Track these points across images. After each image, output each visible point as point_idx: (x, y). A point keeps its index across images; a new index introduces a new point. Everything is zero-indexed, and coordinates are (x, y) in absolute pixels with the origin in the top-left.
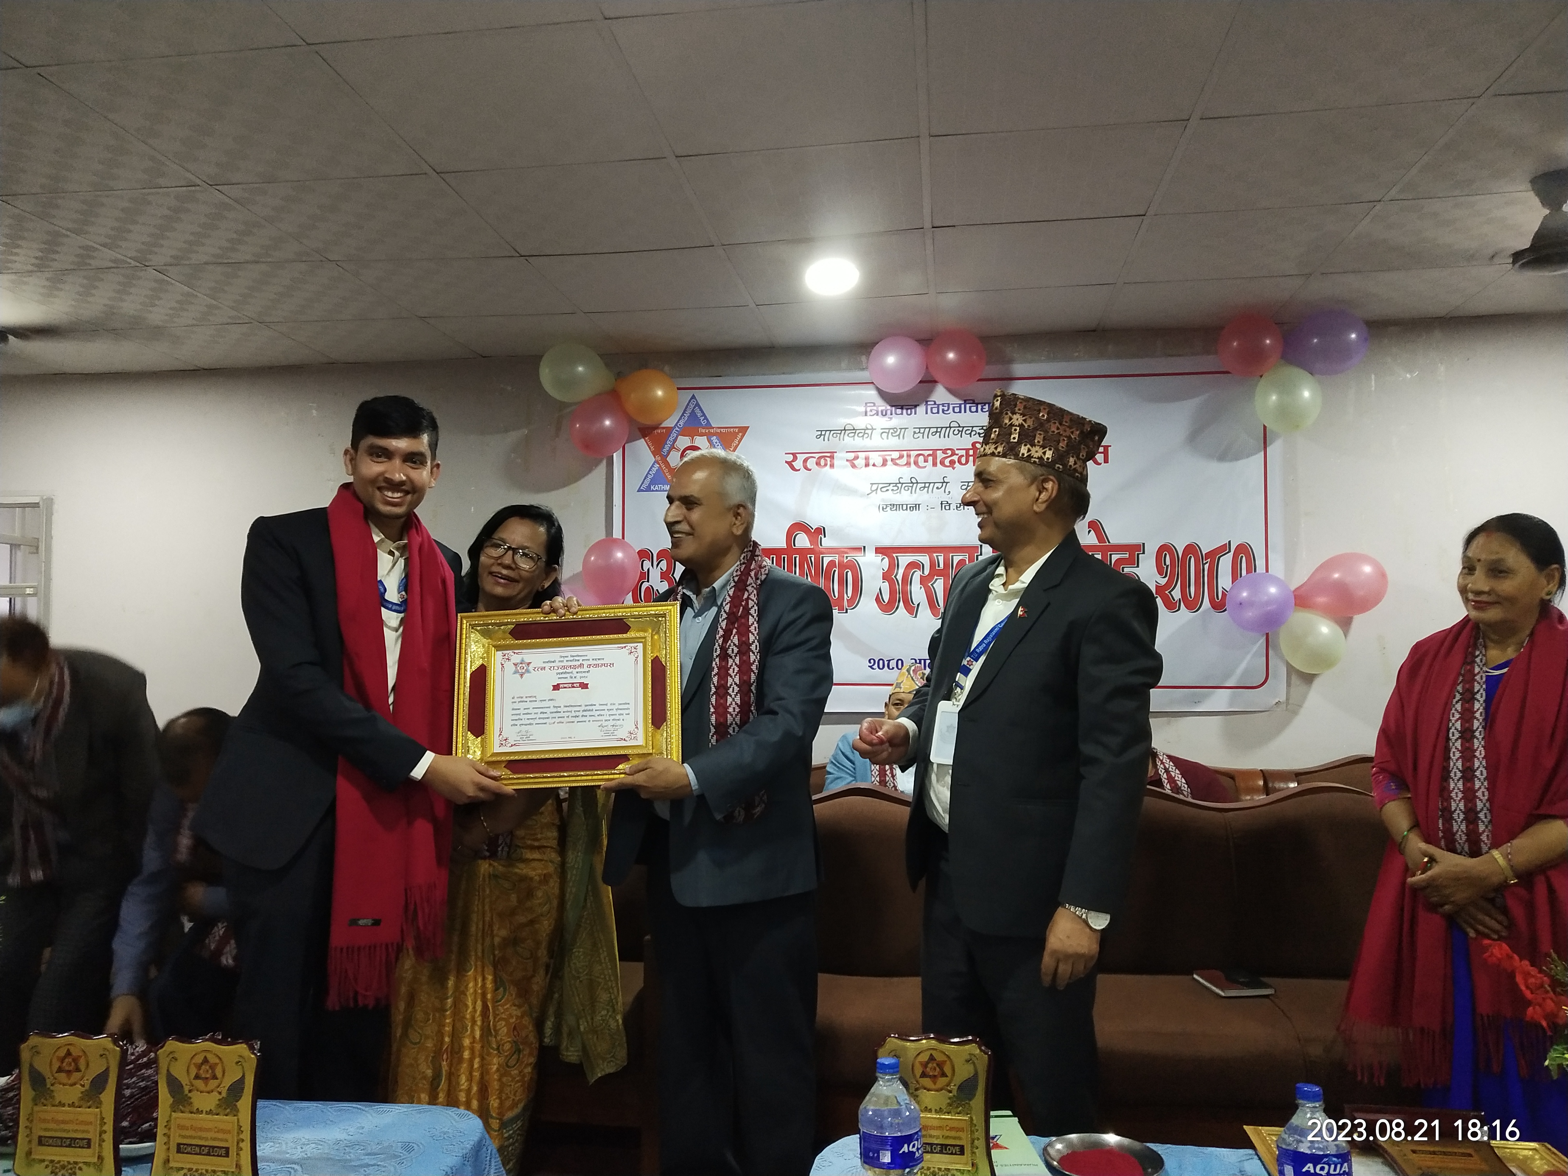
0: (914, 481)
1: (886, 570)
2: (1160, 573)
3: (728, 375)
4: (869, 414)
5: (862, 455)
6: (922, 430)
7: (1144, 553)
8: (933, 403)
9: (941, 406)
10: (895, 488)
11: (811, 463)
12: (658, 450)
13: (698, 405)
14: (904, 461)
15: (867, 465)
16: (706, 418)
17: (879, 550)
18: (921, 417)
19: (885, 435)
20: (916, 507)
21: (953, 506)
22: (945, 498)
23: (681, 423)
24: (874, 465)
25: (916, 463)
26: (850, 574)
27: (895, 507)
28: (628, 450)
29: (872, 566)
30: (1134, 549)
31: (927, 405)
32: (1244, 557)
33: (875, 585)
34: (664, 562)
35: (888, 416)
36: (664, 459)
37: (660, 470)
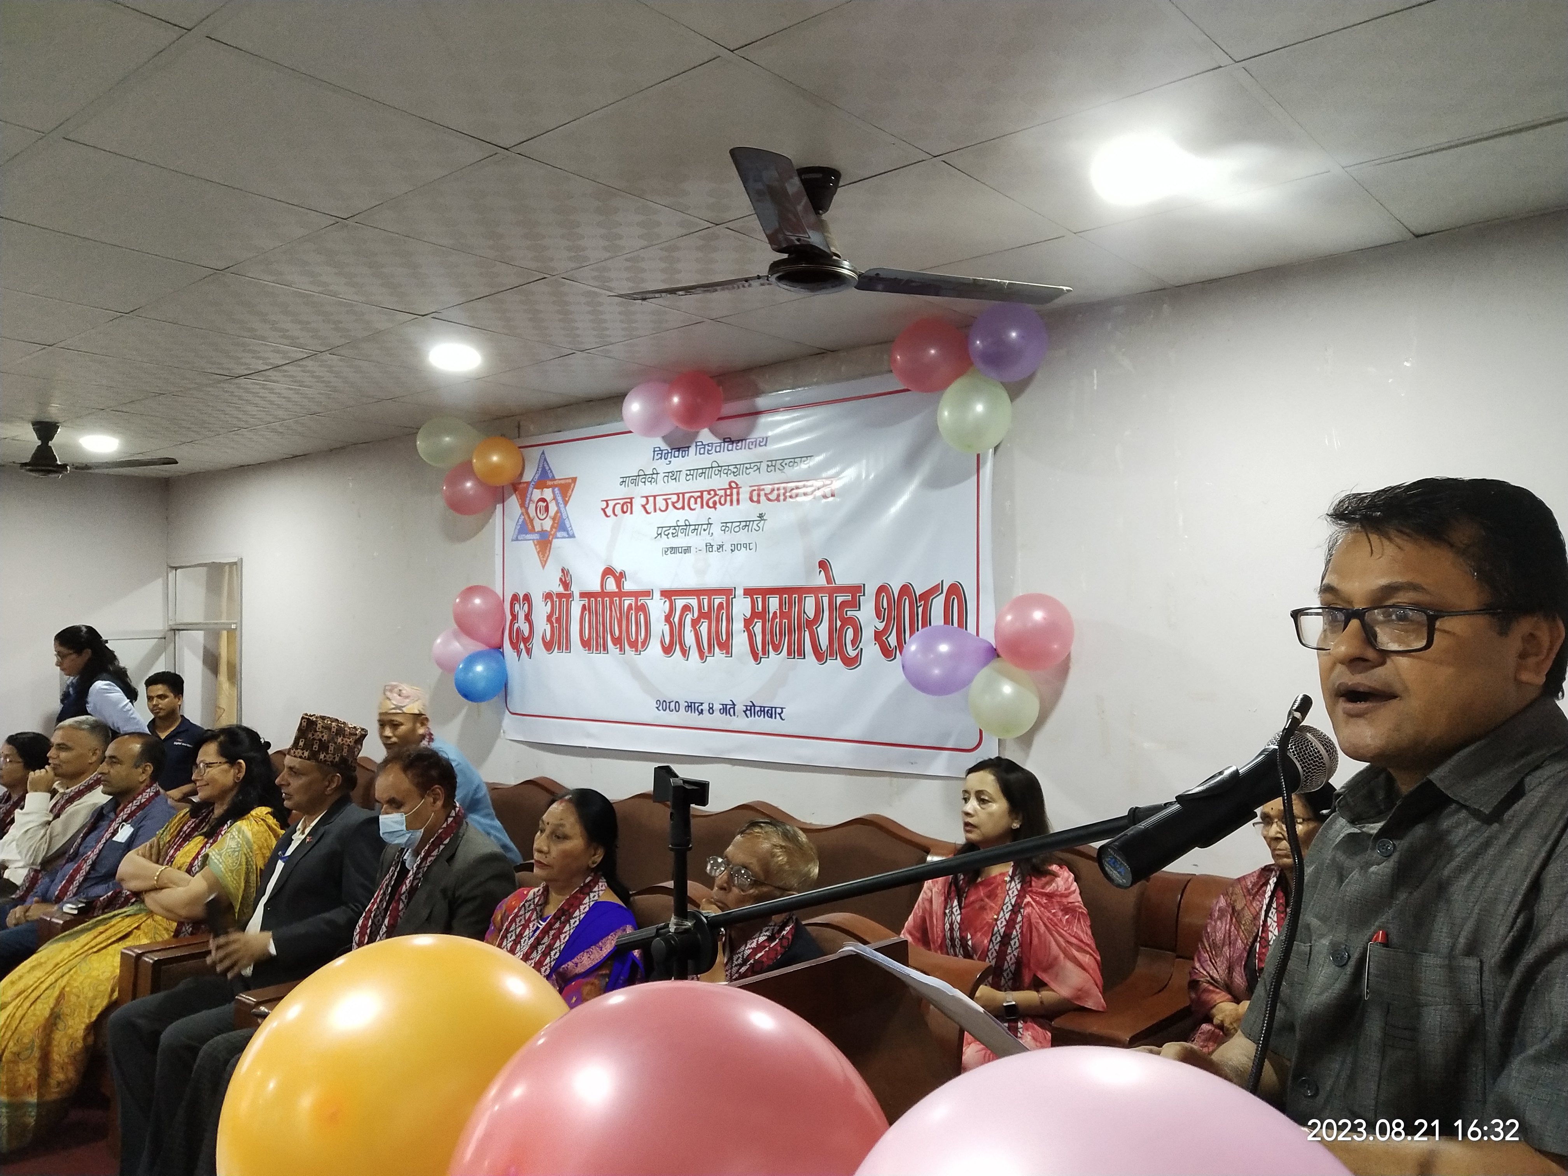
0: (688, 524)
1: (667, 612)
2: (878, 617)
3: (564, 430)
4: (655, 458)
5: (651, 499)
6: (692, 472)
7: (864, 595)
8: (700, 444)
9: (706, 448)
10: (674, 531)
12: (523, 503)
13: (545, 460)
15: (655, 511)
16: (551, 472)
17: (664, 593)
18: (693, 459)
19: (666, 479)
20: (687, 550)
21: (715, 548)
22: (709, 539)
23: (537, 476)
25: (689, 507)
26: (642, 616)
27: (674, 550)
28: (505, 503)
29: (657, 608)
30: (856, 591)
31: (696, 446)
32: (956, 601)
33: (659, 627)
34: (526, 605)
35: (669, 459)
36: (527, 509)
37: (524, 521)
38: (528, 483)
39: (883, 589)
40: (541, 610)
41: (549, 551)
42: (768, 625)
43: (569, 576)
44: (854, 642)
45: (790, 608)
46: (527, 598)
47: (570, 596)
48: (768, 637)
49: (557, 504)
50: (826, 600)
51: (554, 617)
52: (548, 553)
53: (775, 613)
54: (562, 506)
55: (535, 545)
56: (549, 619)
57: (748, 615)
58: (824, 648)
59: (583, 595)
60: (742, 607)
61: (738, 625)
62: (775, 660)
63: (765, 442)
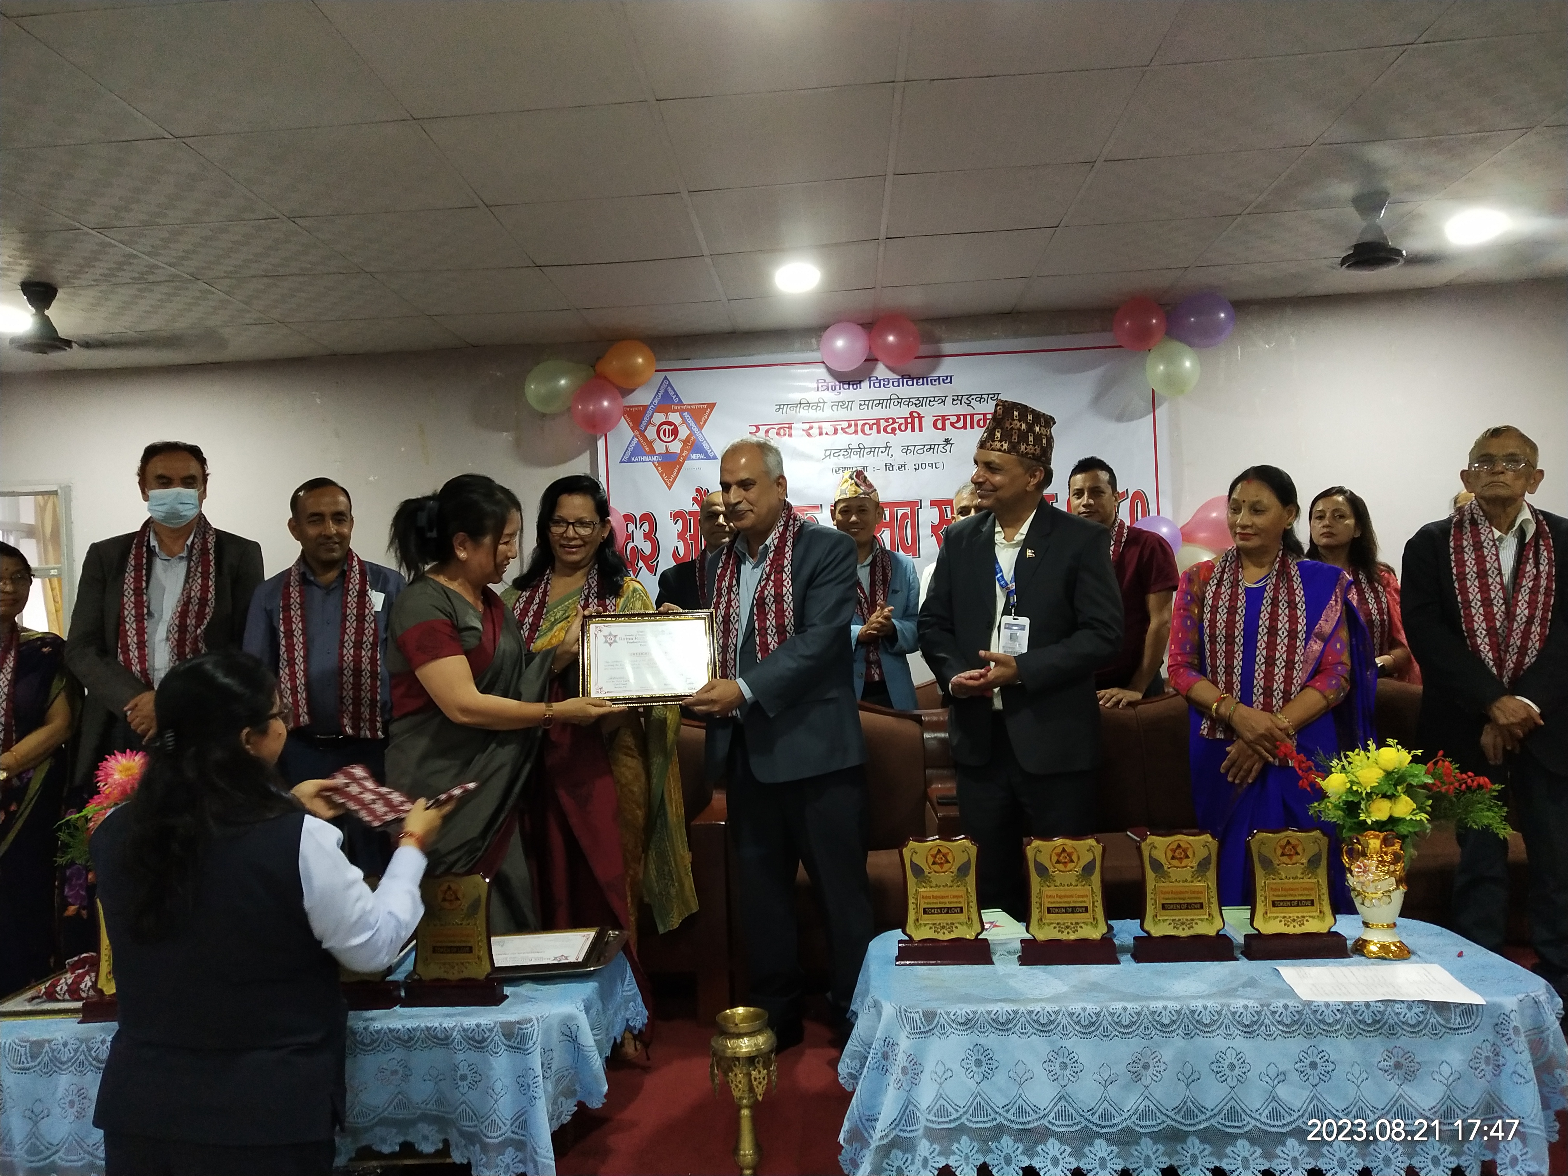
3: (696, 359)
4: (820, 389)
8: (875, 378)
9: (882, 382)
10: (846, 453)
11: (772, 433)
12: (637, 426)
13: (670, 385)
14: (852, 429)
15: (821, 434)
16: (677, 396)
18: (865, 391)
19: (835, 408)
21: (896, 467)
22: (889, 460)
23: (656, 401)
31: (871, 380)
32: (1139, 503)
34: (646, 524)
35: (837, 391)
36: (642, 434)
37: (640, 444)
38: (646, 408)
40: (668, 530)
41: (678, 474)
46: (648, 518)
49: (689, 427)
51: (689, 534)
52: (675, 474)
54: (696, 430)
55: (657, 467)
56: (681, 536)
57: (936, 522)
60: (928, 516)
61: (925, 531)
63: (948, 379)
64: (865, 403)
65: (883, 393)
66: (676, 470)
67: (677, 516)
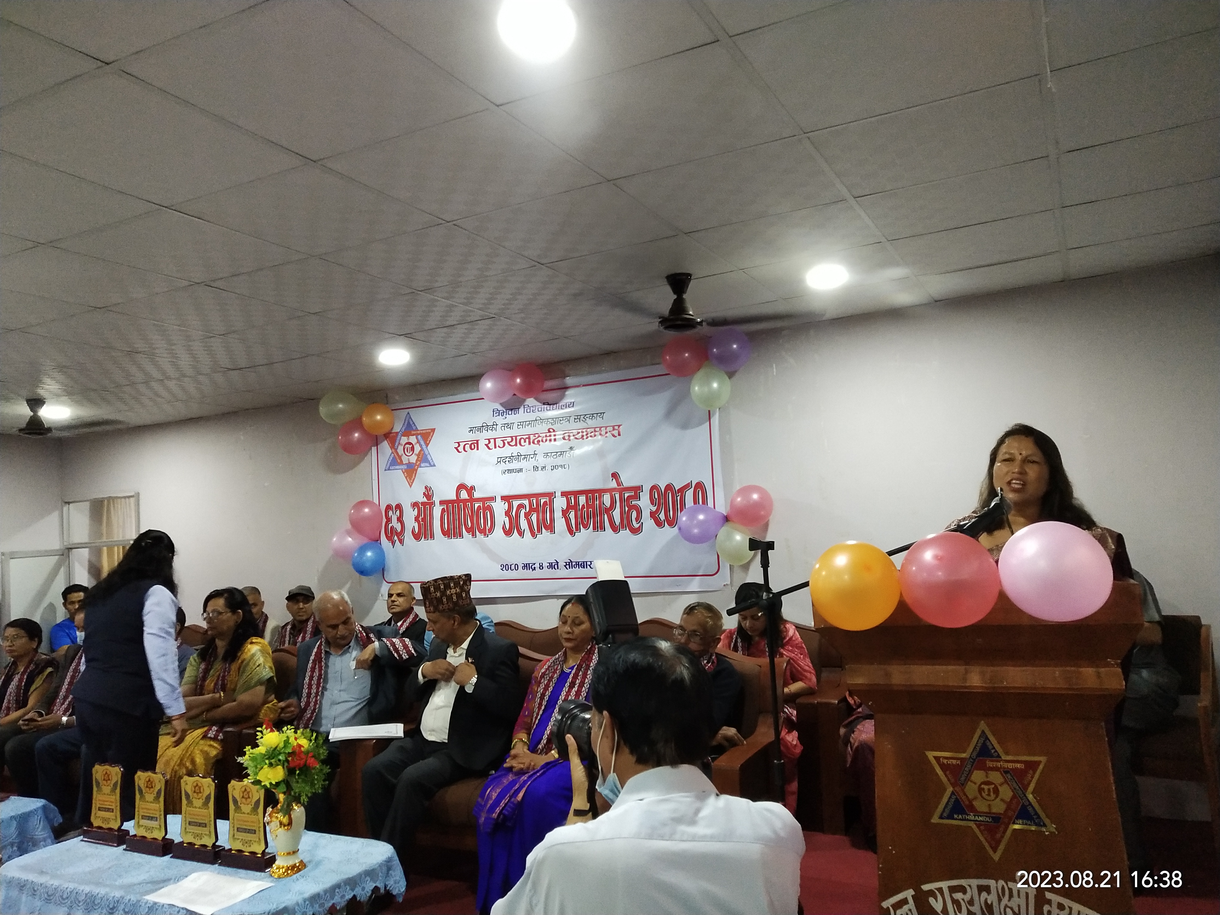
0: (519, 454)
1: (506, 509)
2: (652, 504)
3: (425, 399)
4: (495, 415)
5: (492, 441)
6: (522, 423)
7: (642, 491)
8: (527, 406)
9: (532, 408)
10: (510, 460)
11: (467, 447)
12: (393, 446)
13: (410, 418)
14: (513, 443)
15: (495, 447)
16: (415, 425)
17: (504, 498)
18: (521, 415)
19: (503, 428)
20: (521, 470)
21: (540, 469)
22: (535, 464)
23: (403, 429)
24: (499, 447)
25: (520, 444)
26: (488, 513)
27: (510, 471)
28: (379, 446)
29: (499, 508)
30: (637, 490)
31: (524, 407)
32: (700, 492)
33: (501, 519)
34: (398, 512)
35: (505, 416)
36: (396, 450)
37: (394, 458)
38: (397, 433)
39: (654, 488)
40: (410, 515)
41: (415, 476)
42: (579, 513)
43: (431, 491)
44: (637, 519)
45: (593, 502)
46: (399, 507)
47: (433, 503)
48: (579, 520)
49: (421, 446)
50: (617, 496)
51: (421, 517)
52: (414, 477)
53: (583, 505)
54: (424, 447)
55: (404, 473)
56: (416, 519)
57: (565, 508)
58: (617, 524)
59: (441, 503)
60: (560, 503)
61: (558, 514)
62: (584, 534)
63: (573, 404)
64: (521, 424)
65: (531, 416)
66: (414, 475)
67: (415, 505)
